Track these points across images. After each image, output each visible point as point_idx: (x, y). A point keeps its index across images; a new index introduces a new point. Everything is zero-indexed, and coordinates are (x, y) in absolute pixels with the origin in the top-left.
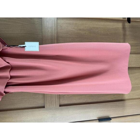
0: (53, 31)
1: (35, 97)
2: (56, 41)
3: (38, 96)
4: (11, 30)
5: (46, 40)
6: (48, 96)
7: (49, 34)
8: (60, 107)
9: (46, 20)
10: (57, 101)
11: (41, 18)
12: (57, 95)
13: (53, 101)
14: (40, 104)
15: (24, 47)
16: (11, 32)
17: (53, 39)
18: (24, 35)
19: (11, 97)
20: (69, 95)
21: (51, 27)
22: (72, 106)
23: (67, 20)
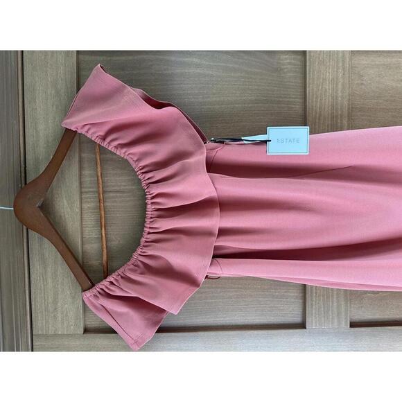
0: (339, 92)
1: (277, 294)
2: (345, 122)
3: (286, 292)
4: (214, 91)
5: (317, 121)
6: (316, 293)
7: (325, 102)
8: (352, 329)
9: (319, 58)
10: (343, 310)
11: (304, 53)
12: (342, 293)
13: (332, 310)
14: (289, 315)
15: (265, 142)
16: (214, 99)
17: (337, 116)
18: (250, 105)
19: (207, 290)
20: (378, 292)
21: (333, 79)
22: (389, 328)
23: (379, 56)
